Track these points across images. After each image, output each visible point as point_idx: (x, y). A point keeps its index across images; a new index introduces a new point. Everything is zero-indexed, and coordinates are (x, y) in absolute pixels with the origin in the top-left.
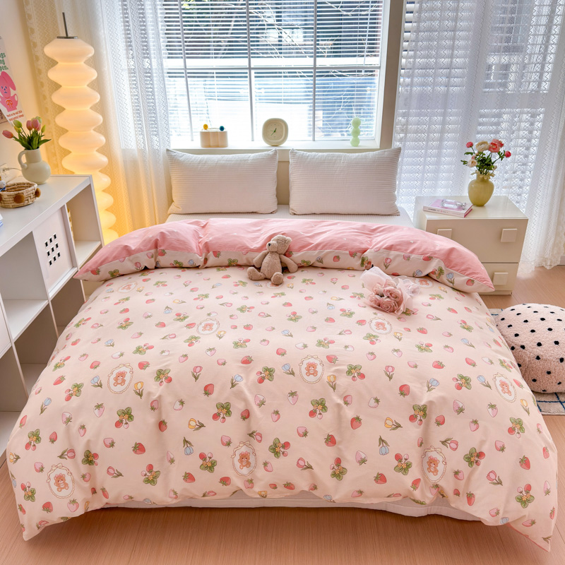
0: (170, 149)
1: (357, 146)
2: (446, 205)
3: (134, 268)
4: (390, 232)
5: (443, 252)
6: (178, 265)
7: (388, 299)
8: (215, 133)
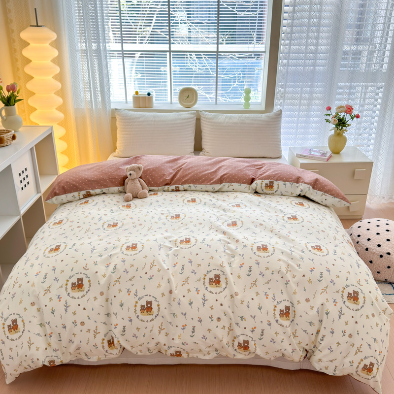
2: (313, 153)
8: (144, 98)
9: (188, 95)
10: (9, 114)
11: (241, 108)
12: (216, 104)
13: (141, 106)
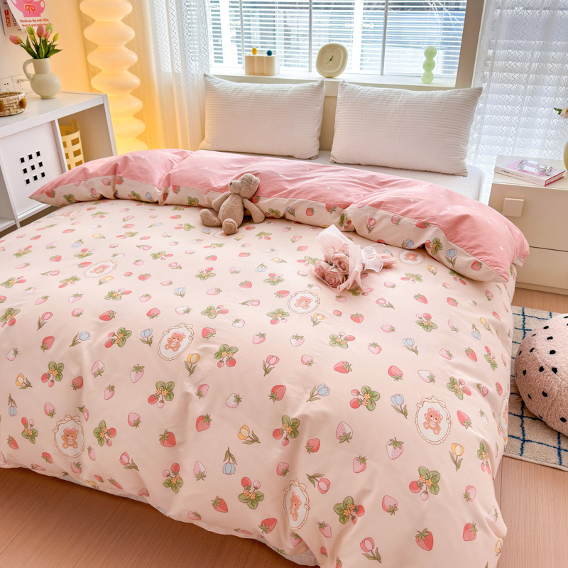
0: (208, 74)
1: (430, 83)
2: (526, 168)
3: (88, 195)
4: (404, 187)
5: (448, 219)
6: (135, 198)
7: (334, 270)
8: (261, 58)
9: (332, 57)
10: (39, 70)
11: (419, 82)
12: (382, 74)
13: (256, 71)
